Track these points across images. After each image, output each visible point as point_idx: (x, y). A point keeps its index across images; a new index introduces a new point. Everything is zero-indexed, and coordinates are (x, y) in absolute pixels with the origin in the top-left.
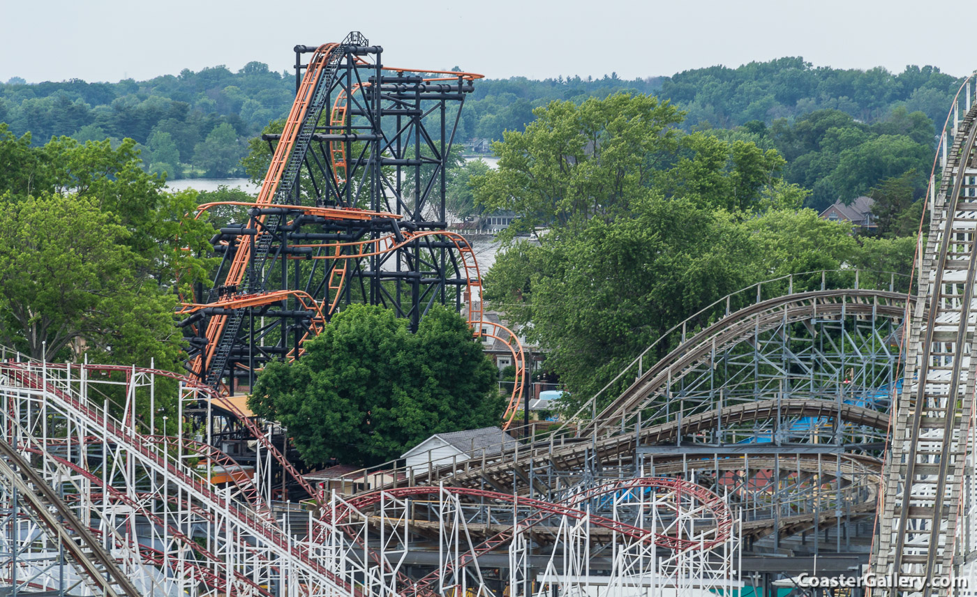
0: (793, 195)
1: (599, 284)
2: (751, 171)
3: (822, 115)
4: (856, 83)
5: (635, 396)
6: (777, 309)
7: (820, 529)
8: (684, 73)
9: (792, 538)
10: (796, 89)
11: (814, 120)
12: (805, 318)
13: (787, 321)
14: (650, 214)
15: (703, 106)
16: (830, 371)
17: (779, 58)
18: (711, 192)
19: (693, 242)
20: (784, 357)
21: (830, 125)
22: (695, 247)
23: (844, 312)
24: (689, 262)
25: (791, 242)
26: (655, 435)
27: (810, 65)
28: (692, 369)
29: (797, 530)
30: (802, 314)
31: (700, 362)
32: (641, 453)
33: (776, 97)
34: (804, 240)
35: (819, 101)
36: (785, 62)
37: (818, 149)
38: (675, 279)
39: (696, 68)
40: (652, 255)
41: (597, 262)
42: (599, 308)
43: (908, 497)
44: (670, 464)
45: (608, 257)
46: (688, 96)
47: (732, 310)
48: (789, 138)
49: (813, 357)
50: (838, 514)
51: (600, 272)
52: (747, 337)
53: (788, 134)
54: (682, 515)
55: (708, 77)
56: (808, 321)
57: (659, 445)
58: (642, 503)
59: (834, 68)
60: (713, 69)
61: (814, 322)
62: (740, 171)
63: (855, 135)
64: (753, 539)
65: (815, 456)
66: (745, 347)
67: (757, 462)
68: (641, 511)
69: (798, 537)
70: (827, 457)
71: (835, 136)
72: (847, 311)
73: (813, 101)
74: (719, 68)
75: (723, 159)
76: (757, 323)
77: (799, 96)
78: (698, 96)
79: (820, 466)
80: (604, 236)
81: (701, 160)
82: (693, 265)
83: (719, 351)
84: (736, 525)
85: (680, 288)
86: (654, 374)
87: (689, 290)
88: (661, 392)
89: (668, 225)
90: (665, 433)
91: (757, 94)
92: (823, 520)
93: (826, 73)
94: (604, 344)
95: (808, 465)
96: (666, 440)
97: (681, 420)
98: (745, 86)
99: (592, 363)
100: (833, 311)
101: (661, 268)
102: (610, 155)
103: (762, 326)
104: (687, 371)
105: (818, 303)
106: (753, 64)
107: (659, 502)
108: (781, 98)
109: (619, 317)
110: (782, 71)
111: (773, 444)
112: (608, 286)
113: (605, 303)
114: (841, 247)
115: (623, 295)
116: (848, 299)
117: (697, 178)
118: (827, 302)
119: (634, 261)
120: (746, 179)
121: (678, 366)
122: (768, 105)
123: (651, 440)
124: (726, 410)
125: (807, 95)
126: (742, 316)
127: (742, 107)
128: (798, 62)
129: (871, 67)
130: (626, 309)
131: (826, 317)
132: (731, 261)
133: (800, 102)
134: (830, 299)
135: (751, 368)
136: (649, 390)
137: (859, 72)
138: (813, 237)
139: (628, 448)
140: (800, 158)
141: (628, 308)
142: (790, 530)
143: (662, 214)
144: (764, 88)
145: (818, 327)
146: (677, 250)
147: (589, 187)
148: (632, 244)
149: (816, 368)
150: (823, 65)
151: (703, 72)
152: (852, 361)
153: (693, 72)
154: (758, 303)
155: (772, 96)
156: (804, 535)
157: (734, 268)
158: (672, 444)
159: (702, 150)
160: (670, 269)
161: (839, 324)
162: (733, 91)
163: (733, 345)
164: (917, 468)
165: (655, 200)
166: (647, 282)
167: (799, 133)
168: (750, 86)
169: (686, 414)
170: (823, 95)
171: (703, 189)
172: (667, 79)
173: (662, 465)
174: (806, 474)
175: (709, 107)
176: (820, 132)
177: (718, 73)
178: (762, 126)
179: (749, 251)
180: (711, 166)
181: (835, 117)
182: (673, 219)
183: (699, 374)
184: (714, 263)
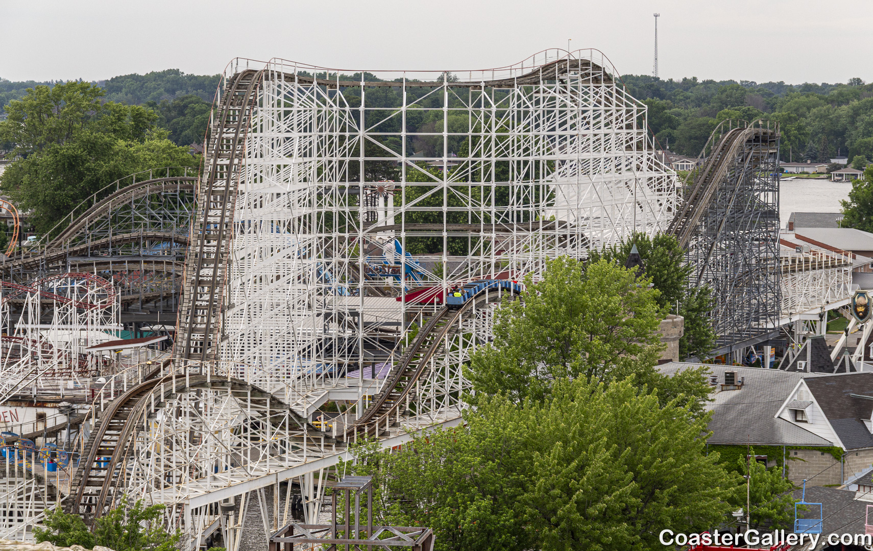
0: (162, 134)
1: (55, 178)
2: (140, 121)
3: (187, 98)
4: (206, 83)
5: (69, 233)
6: (144, 187)
7: (163, 299)
8: (117, 77)
9: (149, 304)
10: (175, 86)
11: (183, 100)
12: (158, 192)
13: (148, 193)
14: (82, 141)
15: (126, 95)
16: (171, 219)
17: (166, 70)
18: (120, 133)
19: (105, 156)
20: (147, 212)
21: (190, 103)
22: (106, 158)
23: (178, 189)
24: (102, 166)
25: (158, 157)
26: (77, 251)
27: (183, 73)
28: (99, 218)
29: (151, 300)
30: (157, 190)
31: (103, 215)
32: (70, 261)
33: (165, 90)
34: (165, 156)
35: (187, 92)
36: (170, 72)
37: (184, 115)
38: (95, 175)
39: (123, 75)
40: (83, 163)
41: (54, 166)
42: (55, 190)
43: (198, 276)
44: (87, 267)
45: (60, 164)
46: (118, 90)
47: (120, 188)
48: (169, 110)
49: (162, 212)
50: (173, 291)
51: (56, 172)
52: (128, 202)
53: (168, 108)
54: (90, 292)
55: (129, 80)
56: (160, 193)
57: (79, 256)
58: (69, 286)
59: (196, 75)
60: (132, 75)
61: (163, 194)
62: (134, 121)
63: (203, 108)
64: (129, 305)
65: (162, 262)
66: (127, 207)
67: (133, 266)
68: (69, 290)
69: (152, 304)
70: (169, 263)
71: (193, 109)
72: (180, 188)
73: (184, 92)
74: (135, 75)
75: (125, 115)
76: (133, 195)
77: (177, 90)
78: (124, 90)
79: (165, 268)
80: (58, 152)
81: (114, 116)
82: (105, 167)
83: (114, 209)
84: (118, 296)
85: (98, 179)
86: (79, 221)
87: (102, 181)
88: (83, 230)
89: (92, 147)
90: (82, 250)
91: (155, 88)
92: (165, 295)
93: (191, 77)
94: (58, 209)
95: (159, 267)
96: (82, 253)
97: (90, 243)
98: (148, 84)
99: (52, 220)
100: (173, 188)
101: (88, 169)
102: (65, 113)
103: (136, 196)
104: (96, 220)
105: (165, 184)
106: (152, 73)
107: (78, 285)
108: (167, 91)
109: (65, 194)
110: (168, 76)
111: (139, 256)
112: (60, 179)
113: (59, 187)
114: (184, 159)
115: (68, 184)
116: (181, 183)
117: (111, 125)
118: (170, 184)
119: (74, 166)
120: (137, 126)
121: (92, 217)
122: (161, 94)
123: (74, 254)
124: (114, 238)
125: (181, 89)
126: (125, 191)
127: (147, 96)
128: (177, 72)
129: (215, 74)
130: (69, 190)
131: (169, 191)
132: (125, 165)
133: (177, 93)
134: (172, 182)
135: (131, 218)
136: (76, 229)
137: (209, 77)
138: (170, 154)
139: (63, 257)
140: (175, 120)
141: (71, 190)
142: (148, 300)
143: (88, 141)
144: (158, 85)
145: (165, 197)
146: (97, 160)
147: (55, 130)
148: (73, 157)
149: (165, 218)
150: (190, 74)
151: (126, 77)
152: (183, 214)
153: (121, 77)
154: (134, 184)
155: (163, 90)
156: (155, 303)
157: (126, 169)
158: (86, 256)
159: (114, 111)
160: (93, 169)
161: (176, 195)
162: (142, 86)
163: (121, 205)
164: (203, 261)
165: (86, 134)
166: (81, 176)
167: (174, 107)
168: (152, 84)
169: (92, 240)
170: (189, 89)
171: (115, 131)
172: (107, 81)
173: (83, 268)
174: (158, 272)
175: (129, 95)
176: (185, 106)
177: (134, 77)
178: (155, 103)
179: (134, 161)
180: (119, 119)
181: (194, 99)
182: (94, 144)
183: (102, 221)
184: (115, 166)
